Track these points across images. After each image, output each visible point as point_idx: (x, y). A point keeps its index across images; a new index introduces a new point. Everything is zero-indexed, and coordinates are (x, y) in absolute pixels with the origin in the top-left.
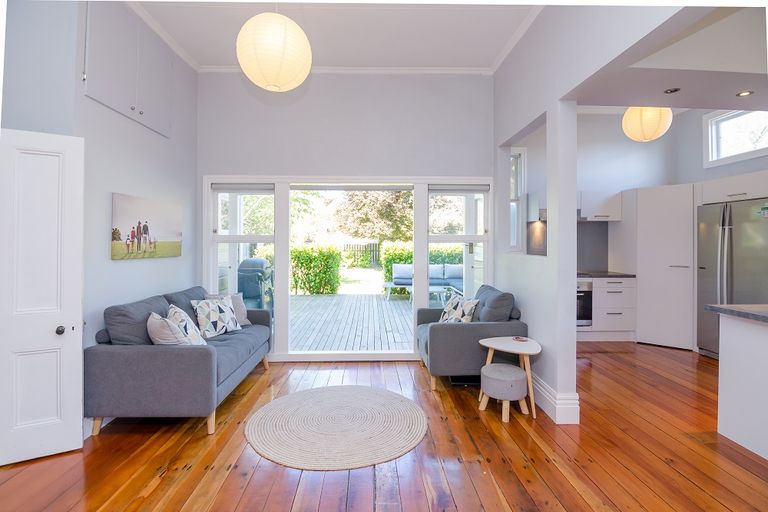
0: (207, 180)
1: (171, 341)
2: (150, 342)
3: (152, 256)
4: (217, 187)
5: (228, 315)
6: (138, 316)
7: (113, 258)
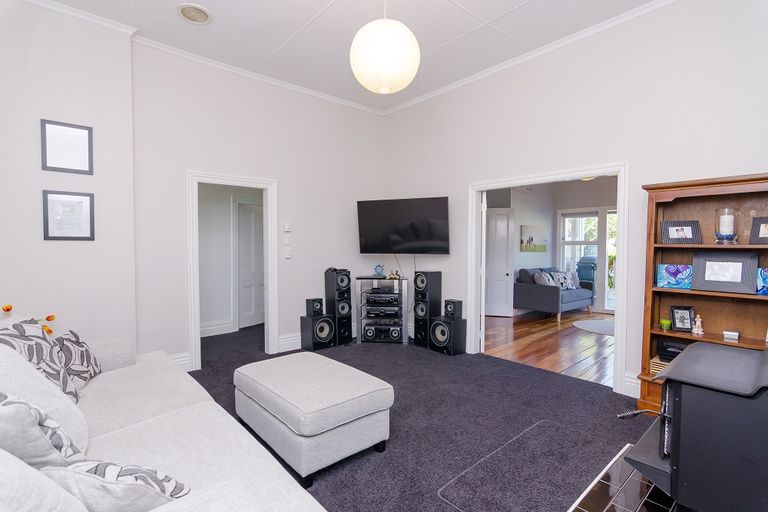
0: (560, 212)
1: (544, 284)
2: (534, 282)
3: (534, 250)
4: (564, 215)
5: (569, 281)
6: (531, 274)
7: (521, 250)
